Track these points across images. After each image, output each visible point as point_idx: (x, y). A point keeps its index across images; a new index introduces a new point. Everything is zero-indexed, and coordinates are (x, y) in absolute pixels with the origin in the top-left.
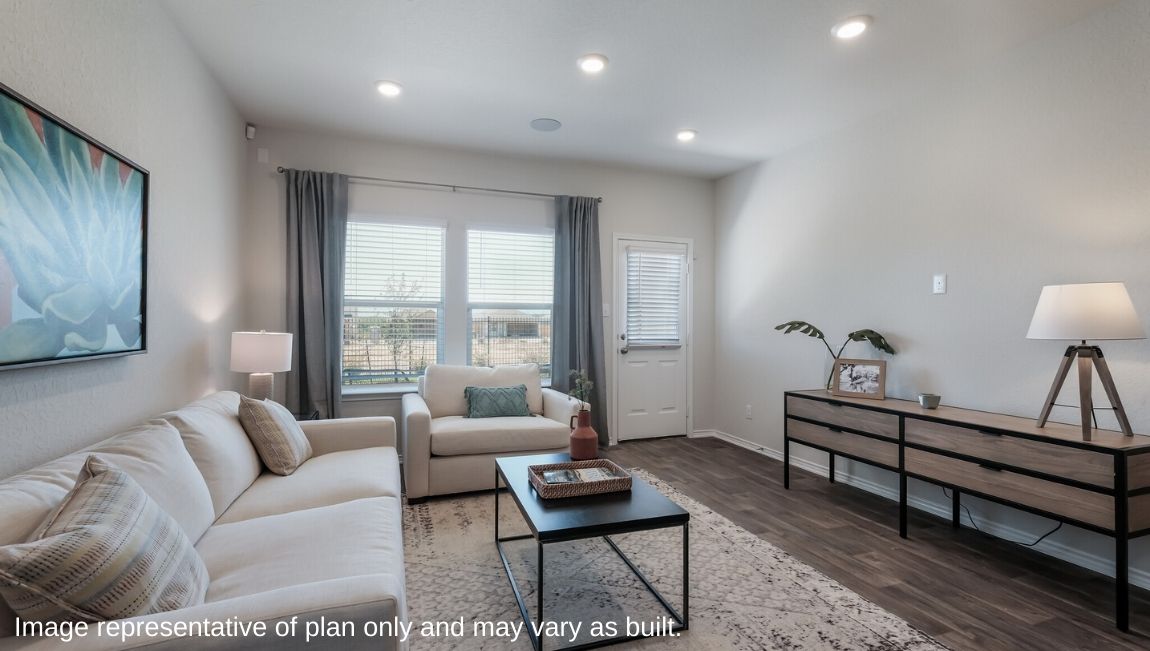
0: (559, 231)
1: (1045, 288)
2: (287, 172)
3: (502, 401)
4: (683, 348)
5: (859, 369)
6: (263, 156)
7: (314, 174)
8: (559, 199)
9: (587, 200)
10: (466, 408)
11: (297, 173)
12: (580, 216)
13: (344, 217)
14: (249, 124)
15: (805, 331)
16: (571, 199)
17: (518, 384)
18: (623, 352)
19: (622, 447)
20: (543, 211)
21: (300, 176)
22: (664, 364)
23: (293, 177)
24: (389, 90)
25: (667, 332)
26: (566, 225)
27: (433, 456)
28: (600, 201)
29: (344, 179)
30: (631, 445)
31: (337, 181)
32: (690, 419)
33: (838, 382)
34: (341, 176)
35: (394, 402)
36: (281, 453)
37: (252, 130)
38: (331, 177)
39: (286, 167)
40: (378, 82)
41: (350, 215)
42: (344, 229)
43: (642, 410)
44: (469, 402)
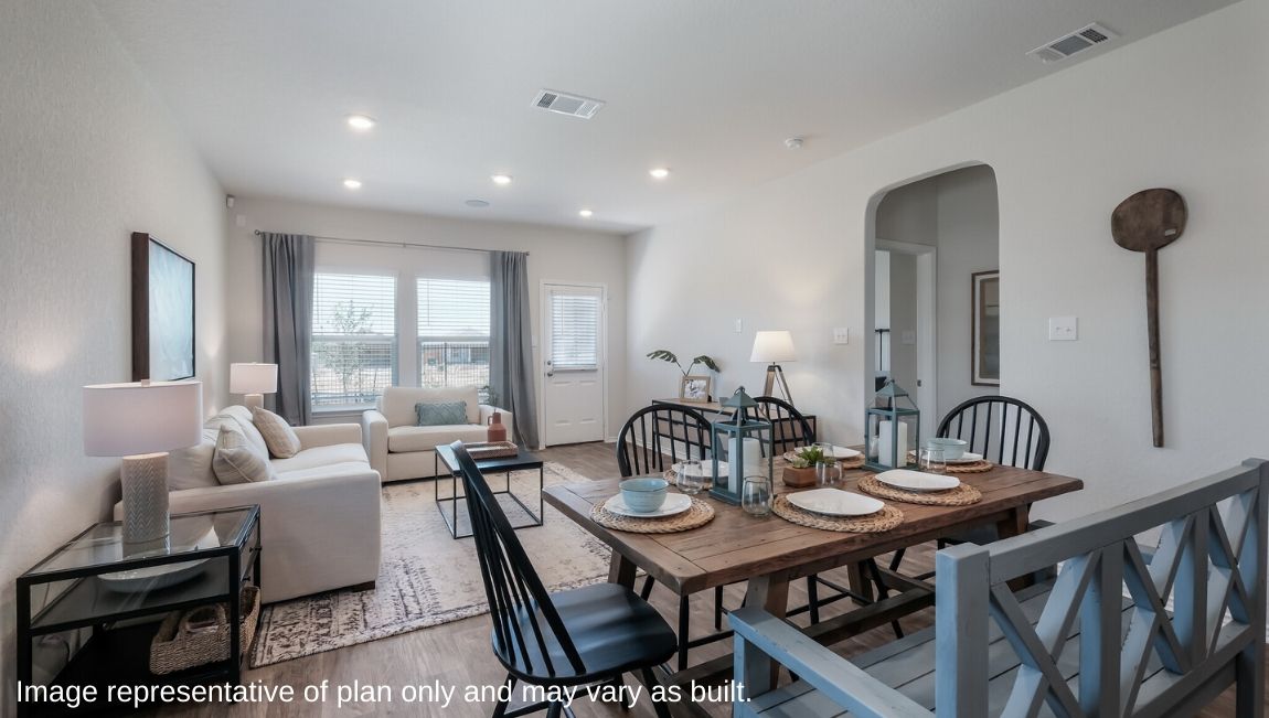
0: (493, 278)
1: (758, 333)
2: (264, 235)
3: (445, 414)
4: (600, 371)
5: (696, 383)
6: (241, 220)
7: (286, 236)
8: (494, 253)
9: (516, 254)
10: (415, 418)
11: (272, 235)
12: (511, 267)
13: (311, 269)
14: (229, 196)
15: (663, 357)
16: (504, 253)
17: (458, 401)
18: (550, 375)
19: (550, 451)
20: (482, 263)
21: (275, 237)
22: (584, 384)
23: (268, 238)
24: (352, 184)
25: (587, 358)
26: (500, 274)
27: (390, 452)
28: (527, 254)
29: (311, 239)
30: (557, 449)
31: (305, 240)
32: (607, 429)
33: (683, 392)
34: (308, 237)
35: (358, 416)
36: (285, 445)
37: (231, 200)
38: (300, 238)
39: (261, 231)
40: (343, 180)
41: (317, 268)
42: (312, 279)
43: (565, 422)
44: (419, 414)
